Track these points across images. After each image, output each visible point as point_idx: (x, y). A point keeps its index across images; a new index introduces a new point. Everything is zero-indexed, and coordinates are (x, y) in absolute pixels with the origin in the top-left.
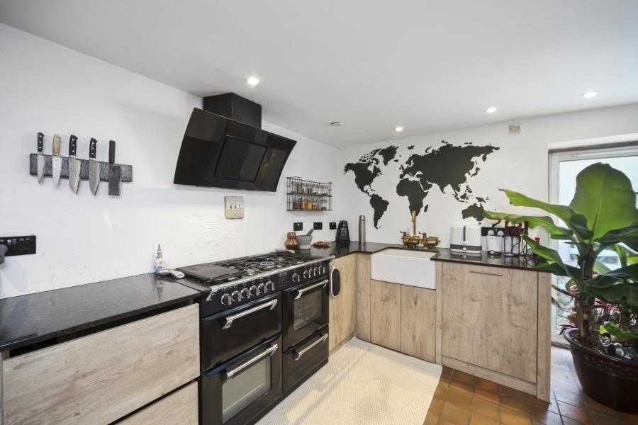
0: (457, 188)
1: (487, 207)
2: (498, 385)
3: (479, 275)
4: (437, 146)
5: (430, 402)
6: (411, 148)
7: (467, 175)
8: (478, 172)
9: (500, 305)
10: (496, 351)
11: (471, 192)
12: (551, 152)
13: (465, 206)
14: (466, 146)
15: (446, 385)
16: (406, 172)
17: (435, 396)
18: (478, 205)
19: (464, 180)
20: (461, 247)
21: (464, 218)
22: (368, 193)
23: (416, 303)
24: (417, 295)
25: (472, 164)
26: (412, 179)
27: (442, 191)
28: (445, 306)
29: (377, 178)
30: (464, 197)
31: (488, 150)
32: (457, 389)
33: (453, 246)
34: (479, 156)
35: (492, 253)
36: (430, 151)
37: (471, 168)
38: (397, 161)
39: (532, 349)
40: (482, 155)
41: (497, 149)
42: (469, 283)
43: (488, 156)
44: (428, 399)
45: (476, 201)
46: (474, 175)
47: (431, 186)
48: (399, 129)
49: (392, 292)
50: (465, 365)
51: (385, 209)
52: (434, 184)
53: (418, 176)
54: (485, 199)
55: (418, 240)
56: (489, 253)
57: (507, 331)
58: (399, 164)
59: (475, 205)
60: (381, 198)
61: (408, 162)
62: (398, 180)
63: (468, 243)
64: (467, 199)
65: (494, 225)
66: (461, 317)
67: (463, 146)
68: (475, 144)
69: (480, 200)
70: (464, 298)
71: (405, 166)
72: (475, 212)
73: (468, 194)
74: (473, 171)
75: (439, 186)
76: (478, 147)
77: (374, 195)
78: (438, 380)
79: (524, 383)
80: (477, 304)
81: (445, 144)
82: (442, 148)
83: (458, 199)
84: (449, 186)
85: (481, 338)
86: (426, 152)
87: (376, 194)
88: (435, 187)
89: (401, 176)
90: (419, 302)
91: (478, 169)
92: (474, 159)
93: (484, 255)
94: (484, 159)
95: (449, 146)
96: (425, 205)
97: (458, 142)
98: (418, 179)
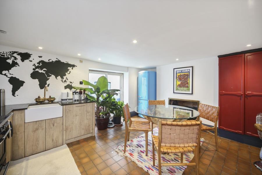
0: (62, 78)
1: (73, 85)
2: (84, 139)
3: (78, 107)
4: (54, 60)
5: (71, 155)
6: (41, 57)
7: (66, 73)
8: (70, 73)
9: (84, 115)
10: (83, 129)
11: (68, 80)
12: (89, 70)
13: (66, 84)
14: (66, 63)
15: (72, 148)
16: (37, 67)
17: (71, 152)
18: (70, 85)
19: (65, 75)
20: (66, 100)
21: (65, 89)
22: (7, 76)
23: (53, 125)
24: (54, 122)
25: (68, 70)
26: (40, 71)
27: (56, 78)
28: (67, 121)
29: (15, 67)
30: (65, 81)
31: (73, 66)
32: (75, 147)
33: (62, 100)
34: (71, 67)
35: (76, 100)
36: (51, 61)
37: (68, 71)
38: (31, 61)
39: (91, 124)
40: (72, 67)
41: (76, 66)
42: (75, 111)
43: (73, 68)
44: (70, 154)
45: (70, 83)
46: (69, 74)
47: (51, 76)
48: (40, 48)
49: (40, 125)
50: (74, 139)
51: (22, 85)
52: (52, 75)
53: (44, 71)
54: (72, 82)
55: (45, 100)
56: (75, 101)
57: (86, 121)
58: (32, 63)
59: (69, 84)
60: (18, 79)
61: (39, 63)
62: (32, 71)
63: (69, 98)
64: (66, 82)
65: (75, 91)
66: (72, 123)
67: (65, 62)
68: (69, 63)
69: (71, 83)
70: (73, 116)
71: (37, 65)
72: (69, 87)
73: (67, 80)
74: (68, 72)
75: (55, 76)
76: (70, 64)
77: (12, 77)
78: (68, 148)
79: (90, 134)
80: (78, 116)
81: (58, 60)
82: (56, 61)
83: (63, 82)
84: (59, 76)
85: (79, 127)
86: (49, 61)
87: (14, 76)
88: (53, 76)
89: (34, 69)
90: (55, 124)
91: (70, 72)
92: (69, 68)
93: (74, 101)
94: (72, 69)
95: (59, 61)
96: (48, 84)
97: (63, 60)
98: (44, 72)
